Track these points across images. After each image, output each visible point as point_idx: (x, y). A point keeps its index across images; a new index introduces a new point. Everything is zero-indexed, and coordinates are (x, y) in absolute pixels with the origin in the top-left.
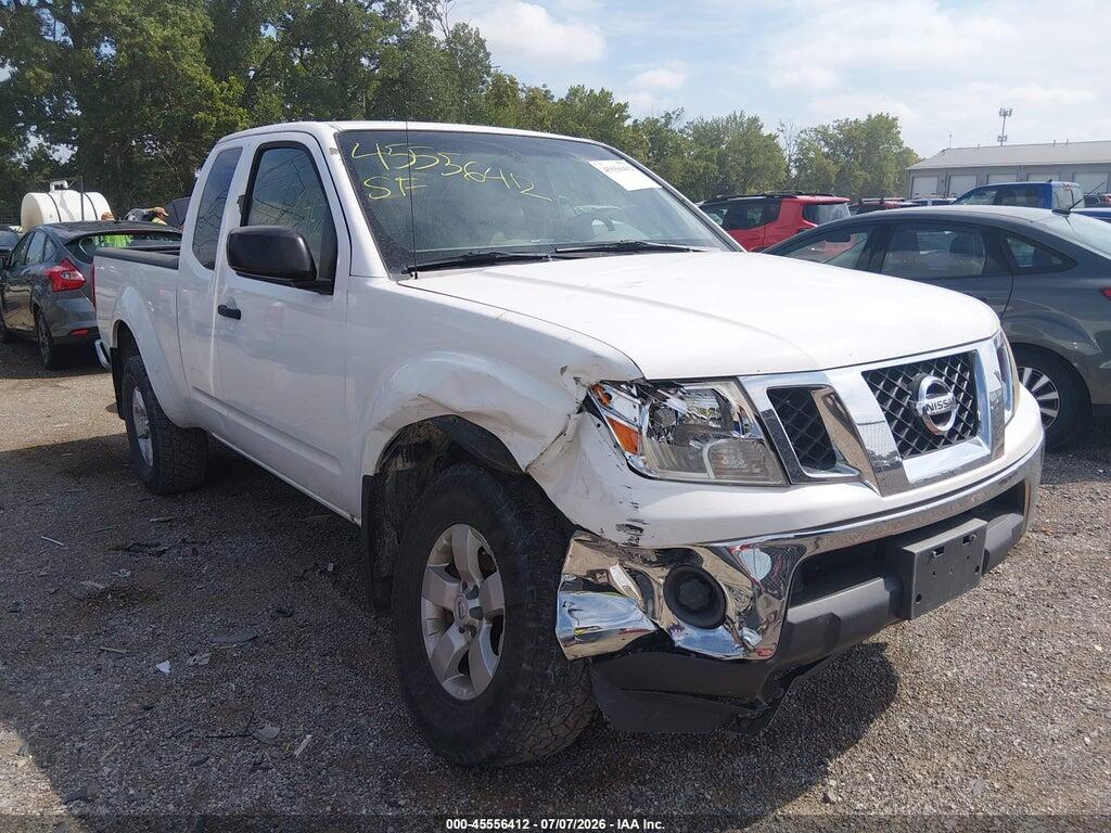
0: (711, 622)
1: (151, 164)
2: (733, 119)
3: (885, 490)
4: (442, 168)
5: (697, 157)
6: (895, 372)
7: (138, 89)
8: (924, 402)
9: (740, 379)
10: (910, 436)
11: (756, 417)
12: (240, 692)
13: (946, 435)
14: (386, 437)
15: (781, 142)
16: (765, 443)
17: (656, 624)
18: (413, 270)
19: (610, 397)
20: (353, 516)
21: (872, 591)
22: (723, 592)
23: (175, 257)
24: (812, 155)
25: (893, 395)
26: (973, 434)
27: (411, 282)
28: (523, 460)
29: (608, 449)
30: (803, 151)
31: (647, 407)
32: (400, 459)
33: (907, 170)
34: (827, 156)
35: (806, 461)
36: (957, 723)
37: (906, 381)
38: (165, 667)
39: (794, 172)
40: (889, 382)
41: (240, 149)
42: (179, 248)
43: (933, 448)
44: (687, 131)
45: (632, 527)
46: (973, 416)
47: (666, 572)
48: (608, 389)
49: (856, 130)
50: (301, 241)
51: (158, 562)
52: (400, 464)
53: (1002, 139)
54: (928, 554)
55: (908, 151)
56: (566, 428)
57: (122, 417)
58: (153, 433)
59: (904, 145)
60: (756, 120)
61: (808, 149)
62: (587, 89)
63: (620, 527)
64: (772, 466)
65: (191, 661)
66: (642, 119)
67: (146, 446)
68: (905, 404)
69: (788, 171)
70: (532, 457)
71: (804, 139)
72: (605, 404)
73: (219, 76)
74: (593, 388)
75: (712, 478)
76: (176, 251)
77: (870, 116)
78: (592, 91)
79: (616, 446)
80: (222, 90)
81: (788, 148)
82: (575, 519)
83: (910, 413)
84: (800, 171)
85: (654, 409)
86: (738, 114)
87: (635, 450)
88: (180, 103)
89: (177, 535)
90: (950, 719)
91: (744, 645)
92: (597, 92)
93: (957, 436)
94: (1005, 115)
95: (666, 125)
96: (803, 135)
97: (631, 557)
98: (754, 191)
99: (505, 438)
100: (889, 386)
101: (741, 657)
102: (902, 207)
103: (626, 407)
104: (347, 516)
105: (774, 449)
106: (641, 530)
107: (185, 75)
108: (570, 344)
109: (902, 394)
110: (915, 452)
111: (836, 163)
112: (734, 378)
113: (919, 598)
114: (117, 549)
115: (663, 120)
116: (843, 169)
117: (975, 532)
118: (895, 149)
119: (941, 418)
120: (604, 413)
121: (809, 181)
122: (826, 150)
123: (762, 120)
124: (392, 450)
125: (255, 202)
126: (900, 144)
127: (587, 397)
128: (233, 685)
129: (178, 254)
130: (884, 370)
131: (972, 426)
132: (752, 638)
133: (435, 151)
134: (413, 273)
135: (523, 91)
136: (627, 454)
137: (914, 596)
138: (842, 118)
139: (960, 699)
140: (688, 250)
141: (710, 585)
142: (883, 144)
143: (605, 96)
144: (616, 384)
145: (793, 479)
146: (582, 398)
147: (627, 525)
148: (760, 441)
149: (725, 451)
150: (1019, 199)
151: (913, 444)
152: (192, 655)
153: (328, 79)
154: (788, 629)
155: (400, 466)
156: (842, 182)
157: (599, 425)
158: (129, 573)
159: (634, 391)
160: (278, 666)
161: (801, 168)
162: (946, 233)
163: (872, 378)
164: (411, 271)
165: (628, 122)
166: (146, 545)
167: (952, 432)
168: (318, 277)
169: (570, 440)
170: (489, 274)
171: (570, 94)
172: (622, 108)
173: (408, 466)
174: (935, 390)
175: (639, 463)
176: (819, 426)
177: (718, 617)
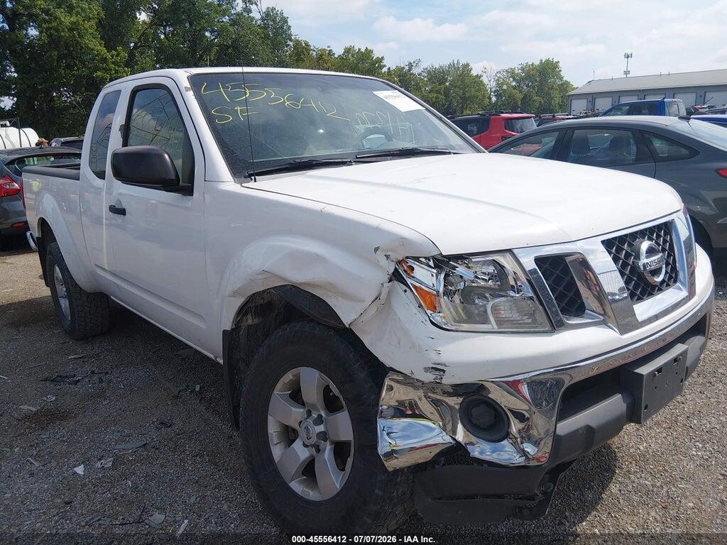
0: (497, 437)
1: (66, 108)
2: (452, 66)
3: (623, 330)
4: (268, 99)
5: (431, 91)
6: (622, 239)
7: (55, 57)
8: (644, 260)
9: (514, 250)
10: (636, 287)
11: (527, 280)
12: (135, 488)
13: (658, 284)
14: (239, 302)
15: (485, 79)
16: (535, 300)
17: (454, 439)
18: (253, 175)
19: (412, 269)
20: (216, 357)
21: (614, 404)
22: (507, 414)
23: (76, 171)
24: (505, 87)
25: (623, 257)
26: (675, 281)
27: (251, 184)
28: (347, 319)
29: (414, 308)
30: (499, 85)
31: (443, 276)
32: (249, 317)
33: (566, 95)
34: (514, 88)
35: (564, 311)
36: (652, 485)
37: (630, 245)
38: (80, 470)
39: (494, 99)
40: (619, 246)
41: (120, 91)
42: (79, 165)
43: (651, 294)
44: (424, 74)
45: (437, 369)
46: (674, 269)
47: (460, 399)
48: (411, 262)
49: (533, 70)
50: (166, 156)
51: (75, 389)
52: (250, 320)
53: (627, 73)
54: (652, 374)
55: (567, 83)
56: (380, 294)
57: (47, 285)
58: (69, 296)
59: (564, 79)
60: (468, 65)
61: (502, 84)
62: (356, 48)
63: (427, 370)
64: (541, 316)
65: (98, 465)
66: (393, 67)
67: (64, 303)
68: (631, 263)
69: (490, 99)
70: (354, 317)
71: (500, 77)
72: (409, 274)
73: (110, 47)
74: (399, 262)
75: (496, 328)
76: (77, 167)
77: (541, 61)
78: (359, 49)
79: (420, 306)
80: (112, 56)
81: (490, 83)
82: (388, 362)
83: (634, 269)
84: (498, 99)
85: (447, 276)
86: (456, 62)
87: (434, 309)
88: (84, 66)
89: (88, 368)
90: (646, 482)
91: (525, 455)
92: (363, 50)
93: (665, 284)
94: (628, 57)
95: (410, 70)
96: (499, 75)
97: (433, 390)
98: (469, 112)
99: (331, 302)
100: (619, 250)
101: (524, 464)
102: (567, 119)
103: (425, 276)
104: (212, 356)
105: (542, 304)
106: (444, 371)
107: (87, 47)
108: (380, 229)
109: (628, 255)
110: (640, 299)
111: (521, 92)
112: (510, 251)
113: (646, 407)
114: (46, 380)
115: (407, 68)
116: (525, 96)
117: (681, 354)
118: (559, 82)
119: (656, 272)
120: (409, 281)
121: (503, 105)
122: (514, 84)
123: (472, 65)
124: (243, 311)
125: (132, 128)
126: (561, 78)
127: (396, 269)
128: (130, 483)
129: (79, 169)
130: (614, 239)
131: (674, 276)
132: (530, 449)
133: (262, 88)
134: (253, 178)
135: (314, 51)
136: (429, 312)
137: (643, 406)
138: (524, 63)
139: (652, 467)
140: (450, 153)
141: (495, 410)
142: (550, 78)
143: (369, 52)
144: (417, 259)
145: (556, 326)
146: (392, 270)
147: (432, 368)
148: (531, 298)
149: (502, 308)
150: (644, 112)
151: (638, 293)
152: (100, 460)
153: (184, 47)
154: (557, 440)
155: (250, 322)
156: (525, 105)
157: (405, 291)
158: (54, 398)
159: (431, 263)
160: (162, 466)
161: (498, 96)
162: (606, 135)
163: (608, 244)
164: (250, 176)
165: (385, 70)
166: (66, 377)
167: (663, 281)
168: (181, 183)
169: (383, 303)
170: (311, 176)
171: (345, 52)
172: (380, 60)
173: (256, 321)
174: (651, 252)
175: (438, 318)
176: (572, 284)
177: (503, 434)
